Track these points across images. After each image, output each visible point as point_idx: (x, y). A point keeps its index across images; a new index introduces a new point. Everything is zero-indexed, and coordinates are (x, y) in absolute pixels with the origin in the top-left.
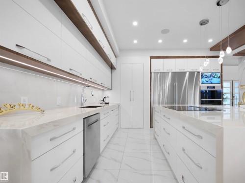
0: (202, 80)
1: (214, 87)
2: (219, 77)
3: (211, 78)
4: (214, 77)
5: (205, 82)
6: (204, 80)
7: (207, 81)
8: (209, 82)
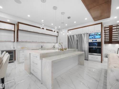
0: (90, 37)
1: (96, 40)
2: (100, 35)
3: (95, 35)
4: (97, 35)
5: (91, 38)
6: (91, 37)
7: (92, 38)
8: (93, 38)
